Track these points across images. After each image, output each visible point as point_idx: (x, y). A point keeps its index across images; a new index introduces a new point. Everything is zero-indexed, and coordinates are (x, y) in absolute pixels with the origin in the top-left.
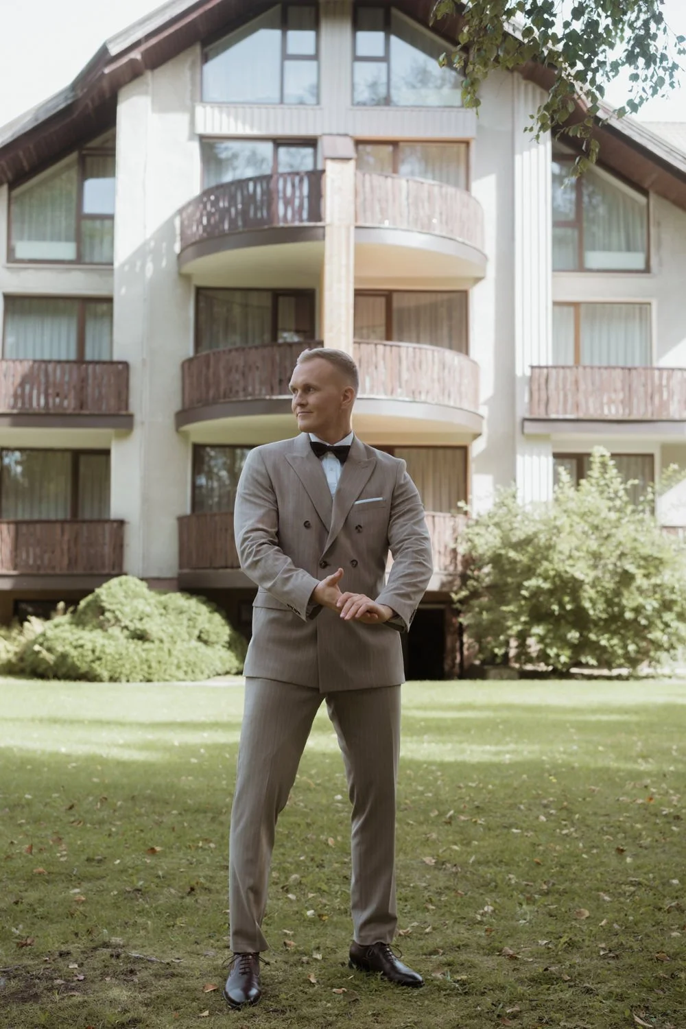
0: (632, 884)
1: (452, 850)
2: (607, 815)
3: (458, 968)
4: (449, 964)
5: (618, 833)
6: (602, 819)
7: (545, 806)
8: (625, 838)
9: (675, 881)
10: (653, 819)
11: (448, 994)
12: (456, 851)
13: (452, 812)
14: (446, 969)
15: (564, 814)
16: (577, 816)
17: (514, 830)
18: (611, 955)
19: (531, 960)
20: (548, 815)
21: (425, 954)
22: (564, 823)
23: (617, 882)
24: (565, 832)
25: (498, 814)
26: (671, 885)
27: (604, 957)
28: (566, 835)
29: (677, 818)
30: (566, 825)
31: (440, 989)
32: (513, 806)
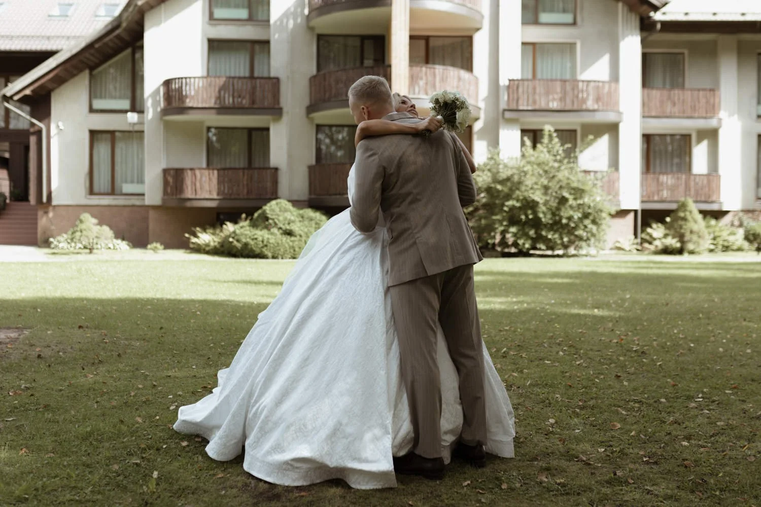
0: (635, 401)
1: (513, 376)
2: (599, 351)
3: (555, 472)
4: (548, 469)
5: (611, 364)
6: (596, 353)
7: (559, 344)
8: (616, 367)
9: (663, 400)
10: (629, 353)
11: (556, 495)
12: (516, 377)
13: (505, 349)
14: (546, 472)
15: (573, 351)
16: (582, 351)
17: (546, 362)
18: (651, 461)
19: (600, 465)
20: (564, 351)
21: (528, 461)
22: (575, 356)
23: (625, 400)
24: (578, 363)
25: (533, 350)
26: (661, 403)
27: (647, 463)
28: (579, 365)
29: (643, 352)
30: (576, 358)
31: (549, 490)
32: (541, 345)
